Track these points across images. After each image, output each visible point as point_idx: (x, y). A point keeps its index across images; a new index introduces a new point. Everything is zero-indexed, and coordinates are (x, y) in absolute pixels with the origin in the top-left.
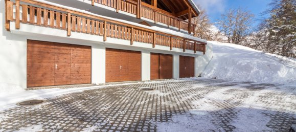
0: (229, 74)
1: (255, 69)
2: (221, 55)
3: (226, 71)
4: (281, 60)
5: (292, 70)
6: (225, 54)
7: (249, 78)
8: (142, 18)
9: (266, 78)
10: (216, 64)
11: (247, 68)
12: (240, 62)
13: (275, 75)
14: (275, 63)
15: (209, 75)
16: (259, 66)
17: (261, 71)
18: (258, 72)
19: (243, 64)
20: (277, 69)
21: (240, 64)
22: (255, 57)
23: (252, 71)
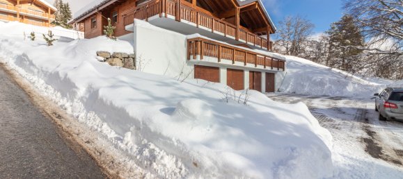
0: (306, 89)
1: (328, 85)
2: (295, 71)
3: (303, 86)
4: (346, 77)
5: (356, 86)
6: (298, 70)
7: (324, 92)
8: (240, 40)
9: (338, 93)
10: (292, 80)
11: (321, 83)
12: (314, 78)
13: (344, 90)
14: (343, 80)
15: (288, 90)
16: (330, 82)
17: (333, 87)
18: (331, 87)
19: (317, 80)
20: (346, 85)
21: (315, 80)
22: (325, 73)
23: (326, 87)
